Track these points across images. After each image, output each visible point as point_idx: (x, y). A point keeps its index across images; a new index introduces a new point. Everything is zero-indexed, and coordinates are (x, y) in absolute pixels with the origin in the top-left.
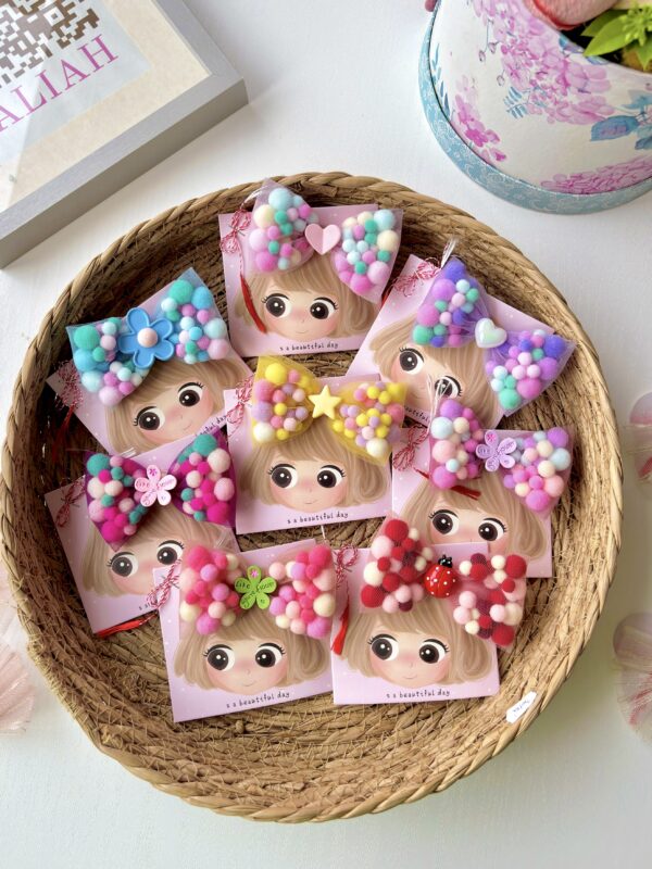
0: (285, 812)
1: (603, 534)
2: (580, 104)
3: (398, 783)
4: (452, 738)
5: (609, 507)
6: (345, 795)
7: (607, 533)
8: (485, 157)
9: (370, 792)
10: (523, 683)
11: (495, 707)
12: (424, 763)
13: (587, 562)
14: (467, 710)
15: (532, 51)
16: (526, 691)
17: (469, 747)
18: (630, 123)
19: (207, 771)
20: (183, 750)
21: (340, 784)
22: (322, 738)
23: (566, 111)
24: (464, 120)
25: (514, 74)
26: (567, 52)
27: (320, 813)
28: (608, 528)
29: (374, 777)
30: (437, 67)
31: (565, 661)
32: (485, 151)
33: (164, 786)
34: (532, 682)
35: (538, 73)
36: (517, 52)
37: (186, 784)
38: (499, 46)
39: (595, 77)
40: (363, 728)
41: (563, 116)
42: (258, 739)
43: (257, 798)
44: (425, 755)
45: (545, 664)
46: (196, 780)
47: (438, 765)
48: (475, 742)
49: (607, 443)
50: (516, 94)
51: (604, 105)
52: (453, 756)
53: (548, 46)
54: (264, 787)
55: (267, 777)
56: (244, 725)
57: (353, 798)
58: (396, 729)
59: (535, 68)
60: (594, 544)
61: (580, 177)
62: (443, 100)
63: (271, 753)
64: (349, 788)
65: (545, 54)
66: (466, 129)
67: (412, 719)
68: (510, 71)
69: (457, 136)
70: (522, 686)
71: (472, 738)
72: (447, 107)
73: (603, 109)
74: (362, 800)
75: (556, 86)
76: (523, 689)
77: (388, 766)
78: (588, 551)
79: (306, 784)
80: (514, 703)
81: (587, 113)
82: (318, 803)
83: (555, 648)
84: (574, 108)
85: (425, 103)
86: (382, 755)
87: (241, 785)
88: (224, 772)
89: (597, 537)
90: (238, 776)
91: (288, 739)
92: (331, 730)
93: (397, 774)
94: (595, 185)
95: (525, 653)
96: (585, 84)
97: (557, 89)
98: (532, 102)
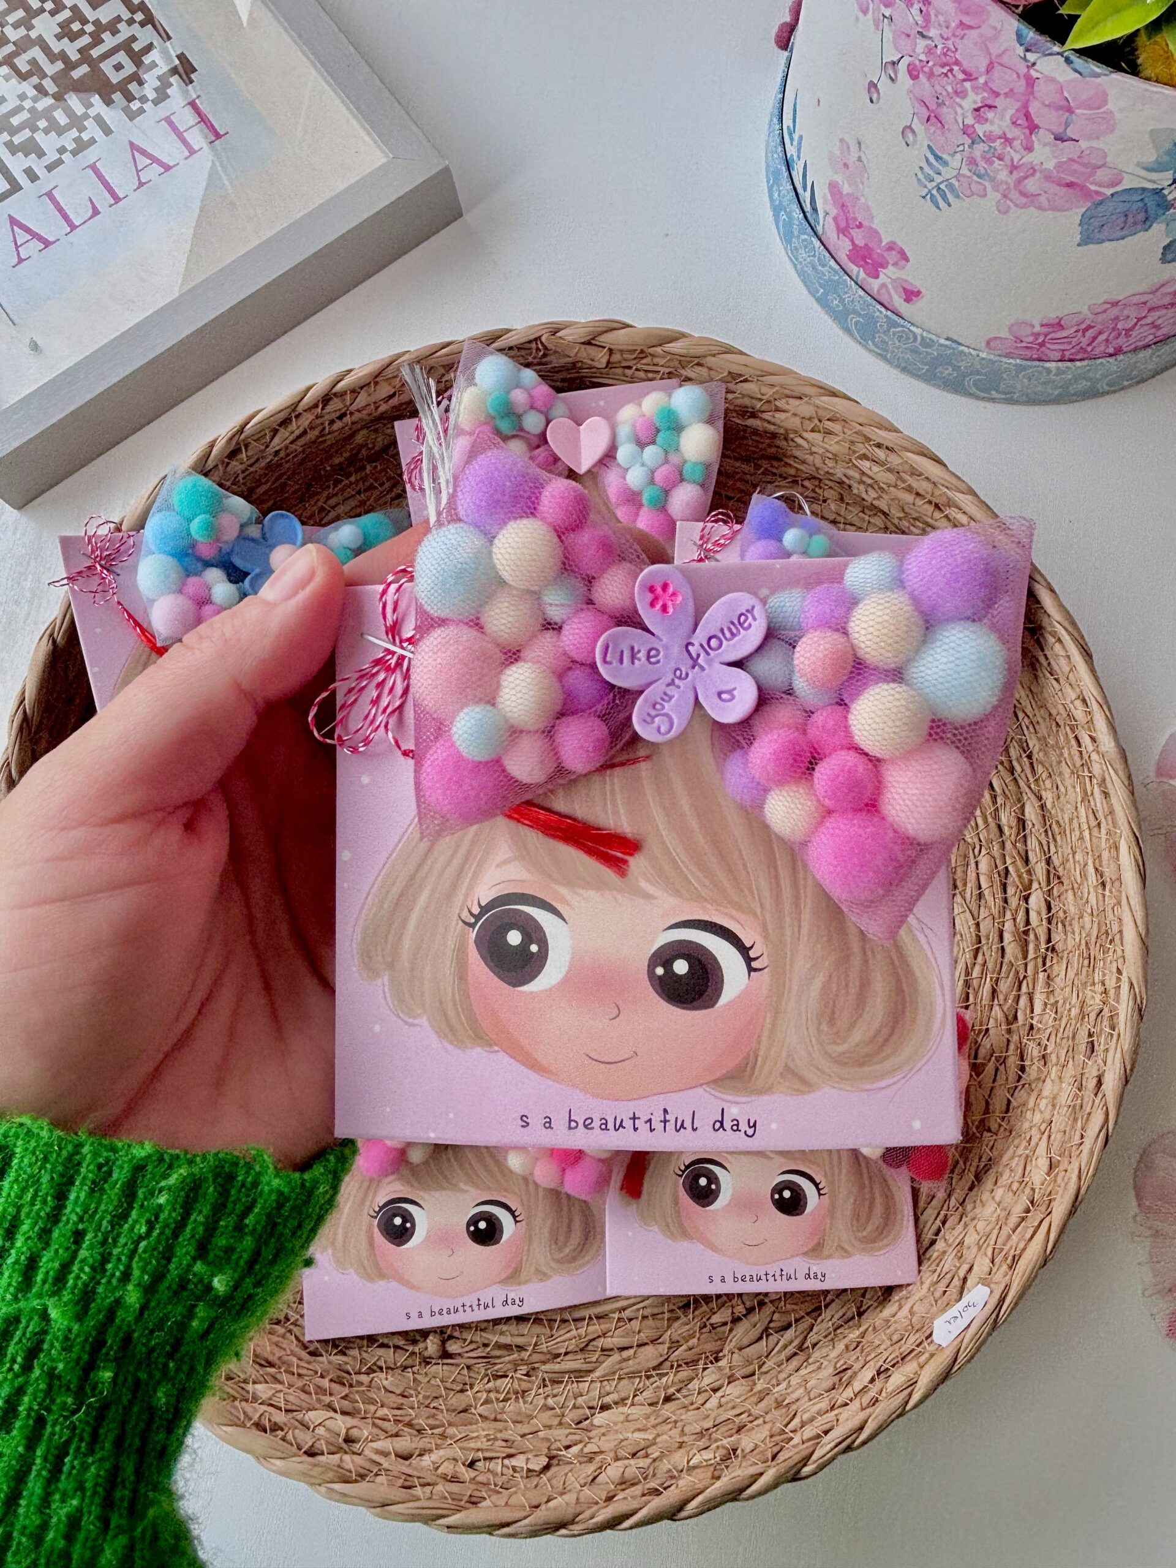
0: (506, 1515)
1: (1111, 983)
2: (1058, 166)
3: (726, 1458)
4: (831, 1370)
5: (1121, 932)
6: (625, 1483)
7: (1119, 980)
8: (884, 299)
9: (672, 1477)
10: (966, 1267)
11: (912, 1312)
12: (778, 1418)
13: (1083, 1035)
14: (860, 1314)
15: (966, 65)
16: (969, 1283)
17: (864, 1390)
18: (1151, 203)
19: (365, 1431)
20: (321, 1390)
21: (617, 1459)
22: (585, 1367)
23: (1031, 185)
24: (843, 231)
25: (934, 118)
26: (1031, 57)
27: (573, 1522)
28: (1119, 971)
29: (681, 1445)
30: (796, 137)
31: (1045, 1225)
32: (883, 285)
33: (278, 1462)
34: (982, 1265)
35: (977, 110)
36: (939, 70)
37: (320, 1458)
38: (903, 66)
39: (1085, 105)
40: (664, 1349)
41: (1024, 194)
42: (468, 1367)
43: (454, 1488)
44: (779, 1405)
45: (1006, 1230)
46: (340, 1450)
47: (803, 1425)
48: (872, 1380)
49: (1112, 812)
50: (938, 158)
51: (1103, 165)
52: (832, 1408)
53: (995, 50)
54: (471, 1465)
55: (478, 1445)
56: (444, 1342)
57: (637, 1490)
58: (726, 1351)
59: (973, 99)
60: (1095, 1001)
61: (1059, 325)
62: (806, 196)
63: (492, 1395)
64: (633, 1467)
65: (990, 68)
66: (848, 245)
67: (755, 1333)
68: (925, 113)
69: (832, 263)
70: (962, 1273)
71: (868, 1373)
72: (815, 210)
73: (1100, 174)
74: (656, 1492)
75: (1012, 132)
76: (965, 1280)
77: (708, 1424)
78: (1083, 1015)
79: (551, 1458)
80: (948, 1305)
81: (1070, 185)
82: (570, 1498)
83: (1024, 1201)
84: (1048, 178)
85: (777, 210)
86: (701, 1400)
87: (427, 1460)
88: (397, 1435)
89: (1099, 988)
90: (423, 1443)
91: (524, 1369)
92: (606, 1351)
93: (725, 1442)
94: (1085, 341)
95: (969, 1207)
96: (1067, 125)
97: (1013, 139)
98: (969, 174)
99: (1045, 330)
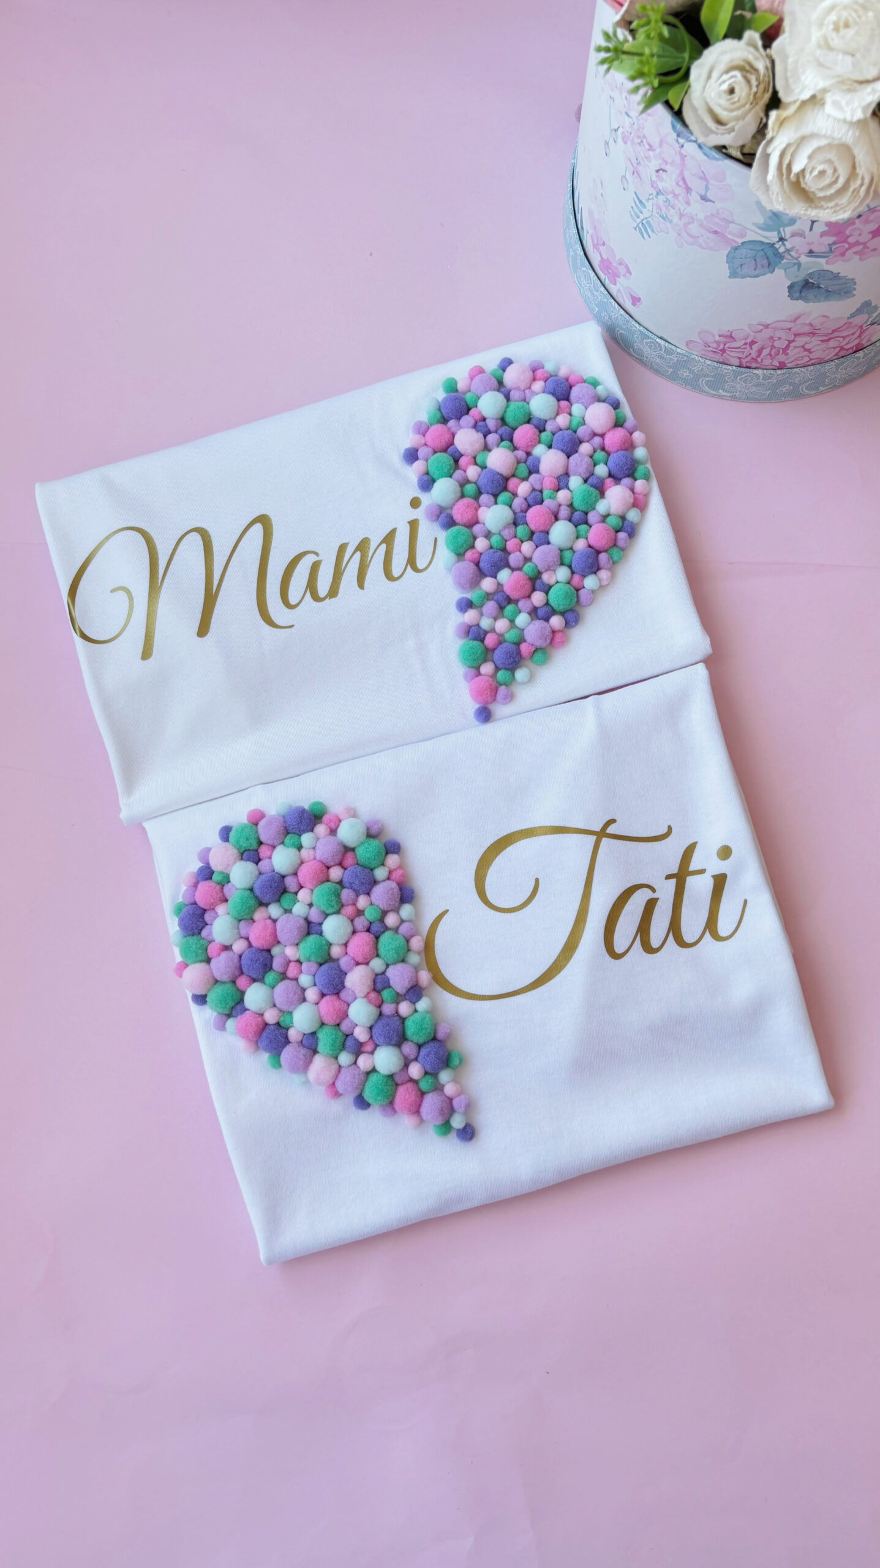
2: (707, 218)
8: (619, 299)
15: (649, 139)
18: (770, 253)
23: (694, 228)
24: (595, 246)
25: (636, 172)
26: (681, 141)
32: (619, 290)
35: (657, 171)
36: (637, 141)
38: (620, 133)
39: (715, 178)
41: (691, 236)
50: (641, 202)
51: (732, 221)
53: (663, 133)
59: (655, 164)
61: (731, 337)
65: (661, 143)
66: (600, 259)
68: (632, 169)
72: (582, 228)
73: (733, 228)
75: (678, 191)
81: (716, 232)
84: (702, 225)
94: (754, 353)
96: (707, 189)
97: (679, 195)
98: (657, 215)
99: (722, 339)
